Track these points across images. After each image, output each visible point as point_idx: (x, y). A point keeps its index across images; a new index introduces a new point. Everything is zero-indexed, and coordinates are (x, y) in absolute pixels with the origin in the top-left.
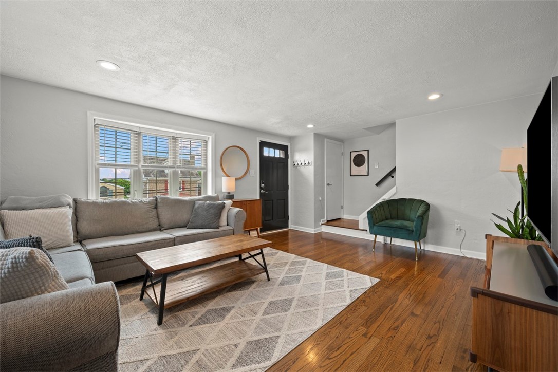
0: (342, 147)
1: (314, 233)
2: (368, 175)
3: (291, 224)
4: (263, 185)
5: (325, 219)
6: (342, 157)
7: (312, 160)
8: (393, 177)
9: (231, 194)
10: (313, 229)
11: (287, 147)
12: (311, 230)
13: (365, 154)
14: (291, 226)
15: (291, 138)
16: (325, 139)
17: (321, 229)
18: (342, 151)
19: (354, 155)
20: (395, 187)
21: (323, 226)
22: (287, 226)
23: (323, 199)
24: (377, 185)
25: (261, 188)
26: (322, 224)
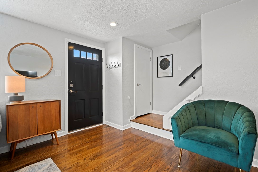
0: (151, 53)
1: (122, 130)
2: (172, 76)
3: (105, 120)
4: (71, 85)
5: (135, 115)
6: (151, 62)
7: (120, 62)
8: (194, 78)
9: (19, 95)
10: (122, 127)
11: (101, 51)
12: (121, 128)
13: (169, 58)
14: (105, 121)
15: (105, 44)
16: (134, 44)
17: (130, 125)
18: (151, 57)
19: (160, 59)
20: (201, 87)
21: (131, 122)
22: (101, 122)
23: (132, 98)
24: (180, 85)
25: (69, 88)
26: (131, 121)
